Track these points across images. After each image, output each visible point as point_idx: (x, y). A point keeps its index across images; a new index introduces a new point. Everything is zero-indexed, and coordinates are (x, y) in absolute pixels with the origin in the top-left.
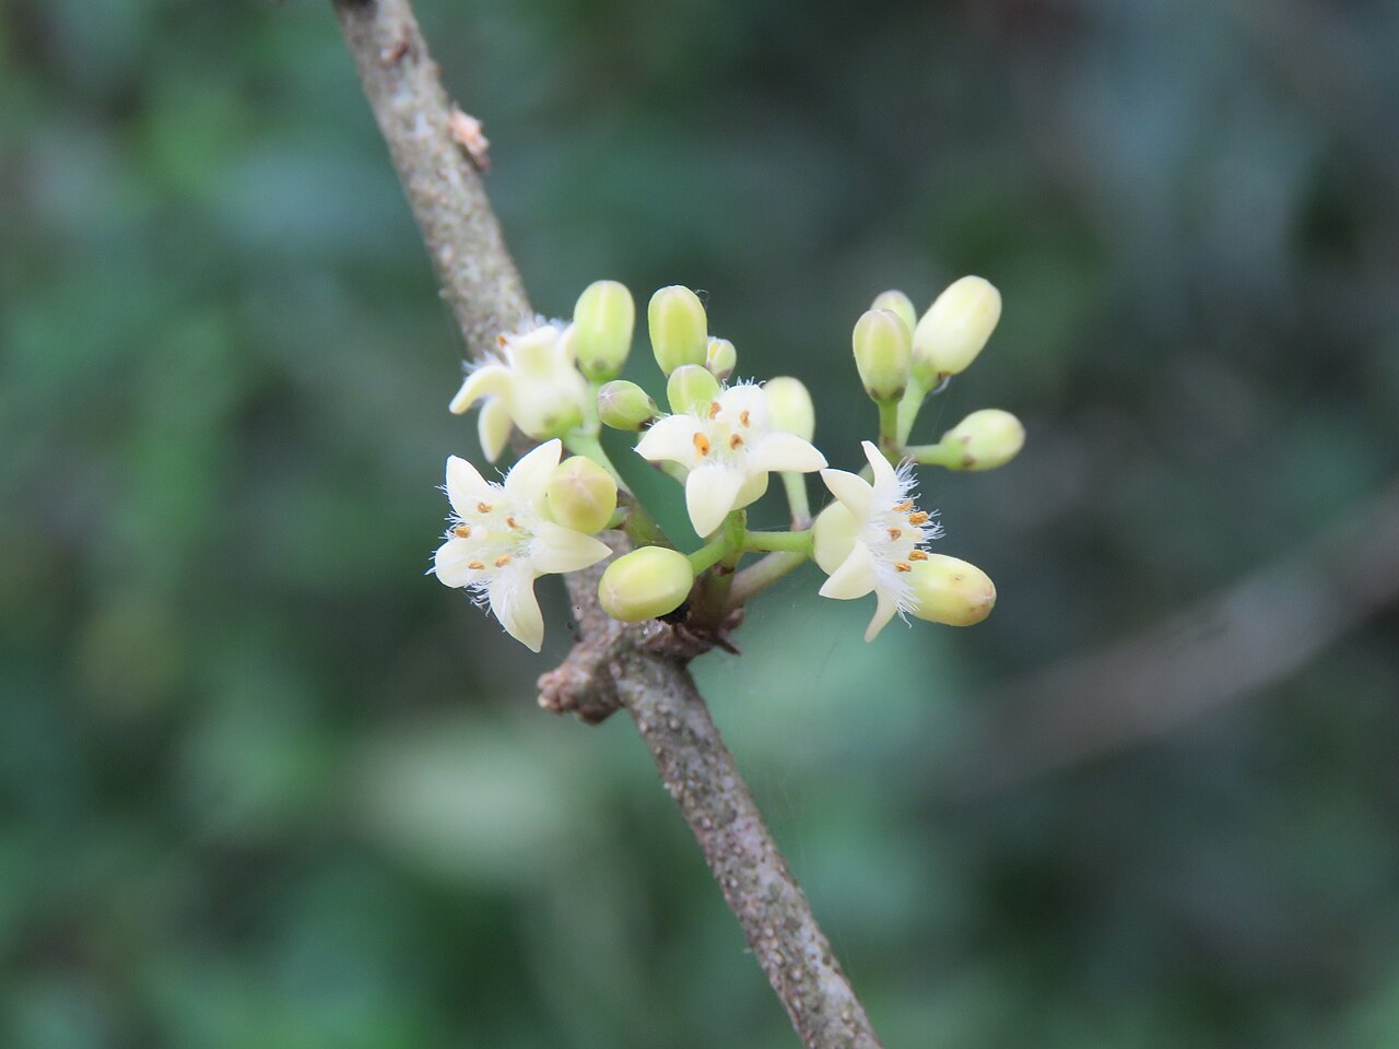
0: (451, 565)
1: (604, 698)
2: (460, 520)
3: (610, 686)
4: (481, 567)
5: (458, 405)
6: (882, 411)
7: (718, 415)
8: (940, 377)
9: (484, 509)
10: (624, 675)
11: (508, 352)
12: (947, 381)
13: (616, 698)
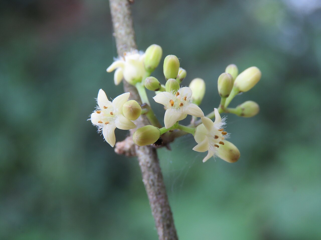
0: (95, 118)
1: (132, 153)
2: (98, 108)
3: (134, 151)
4: (102, 123)
5: (109, 69)
6: (222, 99)
7: (179, 96)
8: (240, 92)
9: (105, 108)
10: (139, 149)
11: (127, 58)
12: (241, 93)
13: (135, 154)
